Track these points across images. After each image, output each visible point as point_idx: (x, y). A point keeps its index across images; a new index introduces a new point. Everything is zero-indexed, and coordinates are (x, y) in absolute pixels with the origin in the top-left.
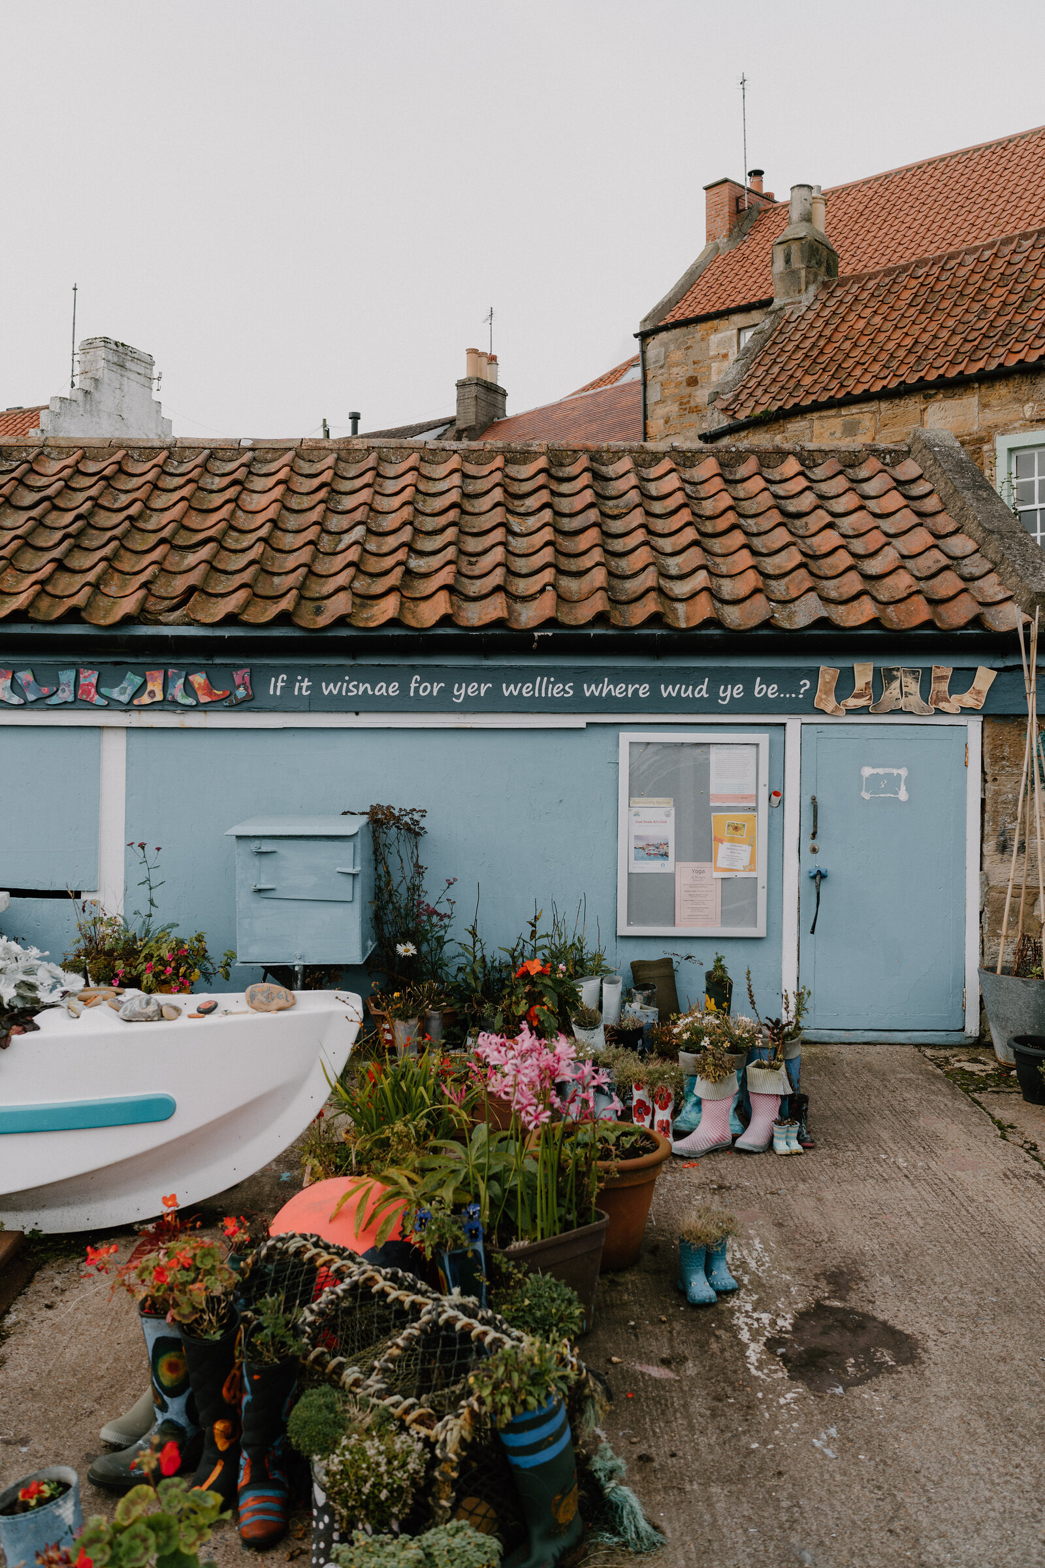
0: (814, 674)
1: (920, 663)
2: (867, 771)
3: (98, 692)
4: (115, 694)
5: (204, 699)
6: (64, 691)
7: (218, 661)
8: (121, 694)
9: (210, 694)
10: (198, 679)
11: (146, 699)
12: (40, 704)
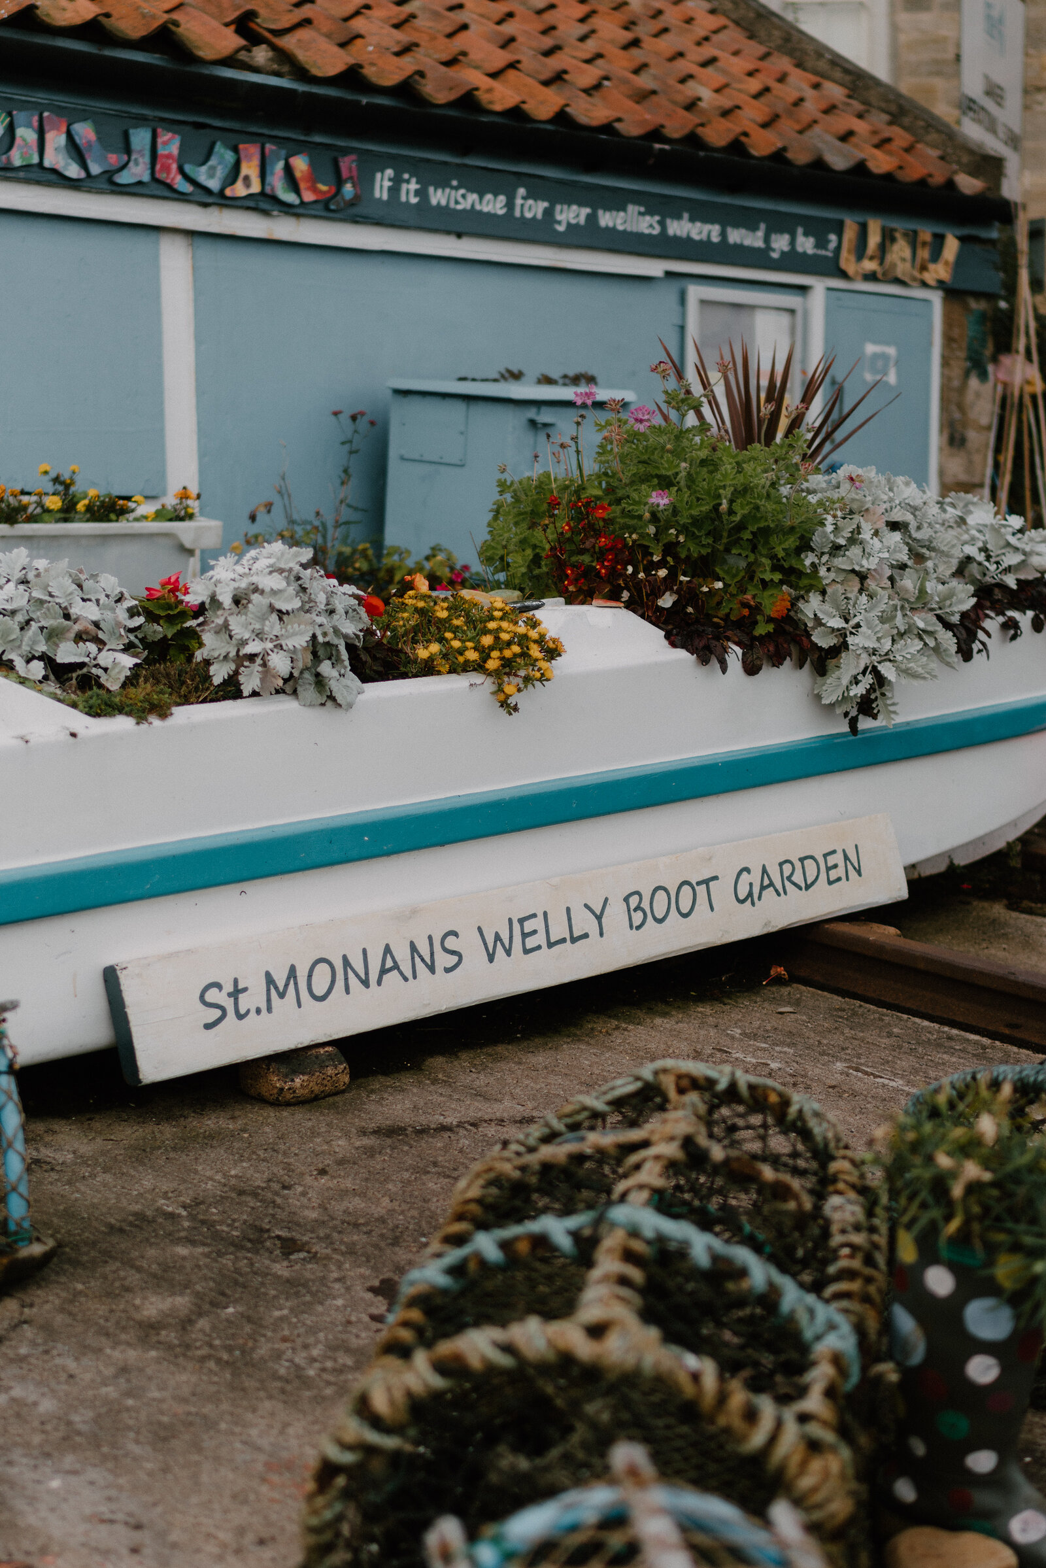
0: (839, 228)
1: (911, 225)
2: (871, 349)
3: (181, 170)
4: (202, 175)
5: (308, 197)
6: (137, 164)
7: (318, 139)
8: (210, 177)
9: (314, 190)
10: (300, 164)
11: (239, 190)
12: (110, 185)
